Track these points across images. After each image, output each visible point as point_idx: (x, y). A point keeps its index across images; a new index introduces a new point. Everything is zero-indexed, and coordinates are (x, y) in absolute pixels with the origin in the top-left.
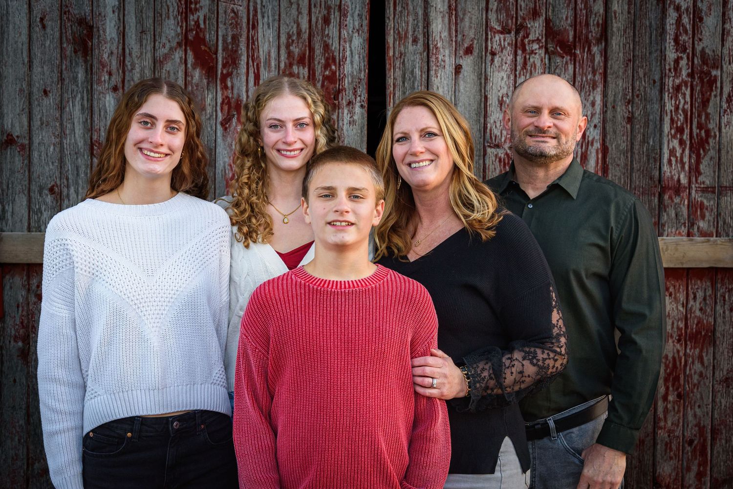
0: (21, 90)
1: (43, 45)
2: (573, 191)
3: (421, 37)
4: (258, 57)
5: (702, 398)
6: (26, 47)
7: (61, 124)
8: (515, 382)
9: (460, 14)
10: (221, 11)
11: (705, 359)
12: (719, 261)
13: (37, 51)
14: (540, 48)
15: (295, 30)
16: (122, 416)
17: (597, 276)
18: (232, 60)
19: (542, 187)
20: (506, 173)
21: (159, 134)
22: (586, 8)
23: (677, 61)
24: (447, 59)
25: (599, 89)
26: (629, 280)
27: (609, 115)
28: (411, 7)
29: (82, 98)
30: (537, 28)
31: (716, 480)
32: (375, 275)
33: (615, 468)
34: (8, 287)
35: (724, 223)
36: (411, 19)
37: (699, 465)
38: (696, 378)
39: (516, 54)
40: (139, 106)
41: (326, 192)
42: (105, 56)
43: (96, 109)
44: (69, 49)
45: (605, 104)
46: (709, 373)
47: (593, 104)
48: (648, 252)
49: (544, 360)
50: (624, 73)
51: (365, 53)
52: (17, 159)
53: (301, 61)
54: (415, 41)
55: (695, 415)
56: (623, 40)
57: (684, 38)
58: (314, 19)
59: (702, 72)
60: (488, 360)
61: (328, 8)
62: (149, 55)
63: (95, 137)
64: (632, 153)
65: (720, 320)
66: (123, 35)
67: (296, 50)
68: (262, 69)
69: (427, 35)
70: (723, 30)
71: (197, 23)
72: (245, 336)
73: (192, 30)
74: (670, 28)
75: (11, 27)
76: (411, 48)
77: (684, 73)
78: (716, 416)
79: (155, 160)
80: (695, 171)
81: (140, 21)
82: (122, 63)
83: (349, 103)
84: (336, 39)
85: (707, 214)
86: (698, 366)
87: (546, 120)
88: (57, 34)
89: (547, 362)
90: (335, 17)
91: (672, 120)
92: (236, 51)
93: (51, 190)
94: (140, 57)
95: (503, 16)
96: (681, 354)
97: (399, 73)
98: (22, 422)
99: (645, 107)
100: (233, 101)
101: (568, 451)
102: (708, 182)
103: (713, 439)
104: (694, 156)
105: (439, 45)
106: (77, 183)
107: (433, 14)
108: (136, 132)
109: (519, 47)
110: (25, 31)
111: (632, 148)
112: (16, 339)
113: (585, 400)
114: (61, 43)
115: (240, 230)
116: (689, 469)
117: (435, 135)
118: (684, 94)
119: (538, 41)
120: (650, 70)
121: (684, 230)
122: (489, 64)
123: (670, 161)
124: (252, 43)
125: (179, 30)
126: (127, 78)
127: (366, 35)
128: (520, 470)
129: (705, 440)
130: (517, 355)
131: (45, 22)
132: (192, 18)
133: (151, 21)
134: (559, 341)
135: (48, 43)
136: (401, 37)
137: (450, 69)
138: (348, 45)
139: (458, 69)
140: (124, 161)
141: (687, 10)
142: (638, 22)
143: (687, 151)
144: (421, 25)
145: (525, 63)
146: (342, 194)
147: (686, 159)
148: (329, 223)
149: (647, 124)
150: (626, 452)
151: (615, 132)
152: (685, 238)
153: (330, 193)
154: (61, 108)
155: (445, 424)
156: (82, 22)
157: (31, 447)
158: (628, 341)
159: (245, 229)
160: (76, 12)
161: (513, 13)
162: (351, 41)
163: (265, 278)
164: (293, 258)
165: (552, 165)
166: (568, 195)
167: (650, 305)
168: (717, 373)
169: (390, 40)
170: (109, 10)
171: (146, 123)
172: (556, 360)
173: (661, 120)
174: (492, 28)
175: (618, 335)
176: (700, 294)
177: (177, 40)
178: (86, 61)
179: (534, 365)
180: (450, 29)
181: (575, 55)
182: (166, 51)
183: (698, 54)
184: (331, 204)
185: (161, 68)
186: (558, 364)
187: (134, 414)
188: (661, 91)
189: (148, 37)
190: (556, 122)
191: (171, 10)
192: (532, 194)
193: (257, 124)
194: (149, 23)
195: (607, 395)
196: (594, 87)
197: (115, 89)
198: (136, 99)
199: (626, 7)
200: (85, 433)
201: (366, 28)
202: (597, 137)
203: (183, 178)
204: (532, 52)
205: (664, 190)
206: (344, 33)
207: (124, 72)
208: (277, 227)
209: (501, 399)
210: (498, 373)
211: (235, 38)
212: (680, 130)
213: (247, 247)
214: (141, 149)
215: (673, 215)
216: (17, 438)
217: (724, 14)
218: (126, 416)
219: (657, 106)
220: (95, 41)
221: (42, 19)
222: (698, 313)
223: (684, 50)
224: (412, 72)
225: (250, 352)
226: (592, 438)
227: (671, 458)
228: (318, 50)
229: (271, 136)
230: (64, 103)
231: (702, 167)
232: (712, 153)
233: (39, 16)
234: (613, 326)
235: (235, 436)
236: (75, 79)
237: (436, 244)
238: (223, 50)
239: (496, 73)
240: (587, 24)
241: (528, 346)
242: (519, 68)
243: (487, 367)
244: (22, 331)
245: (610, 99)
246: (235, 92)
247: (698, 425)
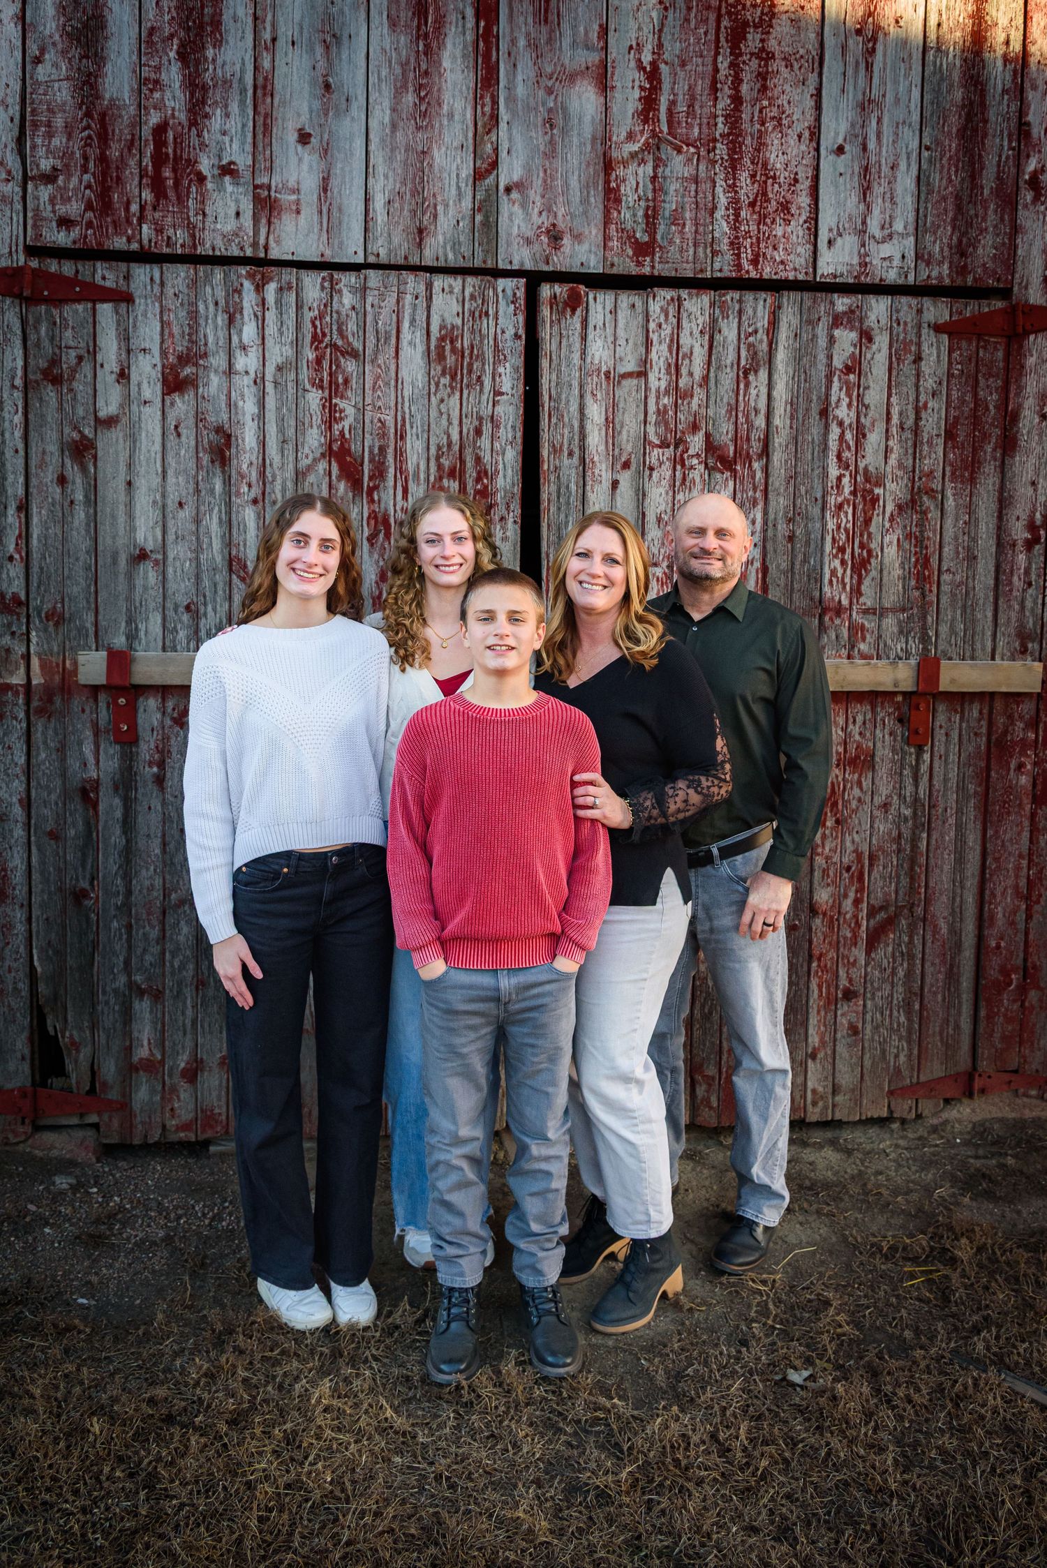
0: (155, 502)
1: (178, 454)
2: (739, 613)
3: (577, 450)
4: (407, 469)
5: (860, 823)
6: (159, 456)
7: (198, 539)
8: (679, 811)
9: (618, 427)
10: (367, 421)
11: (864, 784)
12: (880, 684)
13: (171, 460)
14: (700, 463)
15: (445, 441)
16: (278, 850)
17: (764, 700)
18: (379, 472)
19: (708, 610)
20: (669, 594)
21: (312, 553)
22: (747, 422)
23: (839, 479)
24: (603, 473)
25: (760, 507)
26: (795, 705)
27: (770, 533)
28: (566, 419)
29: (220, 511)
30: (696, 443)
31: (873, 906)
32: (536, 703)
33: (781, 895)
34: (141, 710)
35: (885, 645)
36: (566, 431)
37: (857, 892)
38: (854, 804)
39: (674, 469)
40: (290, 524)
41: (485, 616)
42: (245, 467)
43: (234, 523)
44: (205, 459)
45: (765, 522)
46: (868, 799)
47: (753, 522)
48: (814, 676)
49: (709, 787)
50: (785, 490)
51: (518, 466)
52: (150, 574)
53: (452, 474)
54: (571, 454)
55: (853, 842)
56: (785, 456)
57: (846, 454)
58: (465, 431)
59: (864, 490)
60: (650, 790)
61: (480, 419)
62: (291, 466)
63: (234, 553)
64: (793, 573)
65: (879, 745)
66: (263, 444)
67: (446, 463)
68: (411, 483)
69: (583, 448)
70: (887, 447)
71: (342, 433)
72: (401, 762)
73: (336, 440)
74: (833, 445)
75: (144, 434)
76: (566, 462)
77: (847, 490)
78: (874, 842)
79: (310, 581)
80: (857, 592)
81: (281, 430)
82: (262, 474)
83: (502, 519)
84: (488, 452)
85: (868, 636)
86: (856, 792)
87: (711, 542)
88: (193, 443)
89: (712, 789)
90: (487, 428)
91: (834, 539)
92: (383, 463)
93: (188, 608)
94: (282, 468)
95: (662, 430)
96: (840, 779)
97: (553, 488)
98: (157, 851)
99: (806, 526)
100: (380, 516)
101: (731, 878)
102: (869, 604)
103: (871, 865)
104: (855, 577)
105: (596, 459)
106: (215, 601)
107: (589, 427)
108: (287, 551)
109: (679, 461)
110: (158, 439)
111: (792, 568)
112: (150, 764)
113: (750, 827)
114: (197, 452)
115: (396, 652)
116: (846, 896)
117: (617, 563)
118: (846, 513)
119: (698, 455)
120: (812, 488)
121: (844, 652)
122: (647, 479)
123: (831, 582)
124: (400, 454)
125: (323, 440)
126: (268, 490)
127: (520, 448)
128: (681, 902)
129: (862, 867)
130: (681, 784)
131: (180, 430)
132: (337, 428)
133: (293, 430)
134: (723, 768)
135: (183, 452)
136: (556, 451)
137: (606, 484)
138: (500, 458)
139: (615, 484)
140: (275, 581)
141: (850, 425)
142: (800, 438)
143: (849, 572)
144: (576, 437)
145: (684, 479)
146: (502, 618)
147: (847, 580)
148: (489, 648)
149: (808, 543)
150: (791, 879)
151: (775, 551)
152: (846, 661)
153: (489, 617)
154: (197, 521)
155: (606, 855)
156: (219, 430)
157: (168, 877)
158: (793, 766)
159: (402, 652)
160: (213, 419)
161: (672, 426)
162: (504, 454)
163: (420, 705)
164: (450, 686)
165: (718, 588)
166: (734, 618)
167: (816, 730)
168: (876, 798)
169: (545, 452)
170: (248, 418)
171: (299, 541)
172: (720, 787)
173: (823, 538)
174: (650, 443)
175: (783, 759)
176: (860, 718)
177: (320, 451)
178: (223, 472)
179: (699, 793)
180: (607, 442)
181: (735, 471)
182: (309, 461)
183: (861, 471)
184: (491, 628)
185: (304, 481)
186: (723, 791)
187: (290, 848)
188: (823, 509)
189: (290, 446)
190: (722, 543)
191: (314, 418)
192: (697, 617)
193: (412, 540)
194: (291, 432)
195: (772, 821)
196: (755, 503)
197: (255, 501)
198: (288, 515)
199: (788, 422)
200: (236, 868)
201: (519, 441)
202: (757, 556)
203: (339, 598)
204: (692, 467)
205: (825, 611)
206: (497, 445)
207: (264, 484)
208: (435, 651)
209: (666, 828)
210: (661, 802)
211: (382, 449)
212: (842, 550)
213: (403, 671)
214: (294, 569)
215: (834, 637)
216: (152, 868)
217: (887, 431)
218: (282, 849)
219: (818, 525)
220: (233, 450)
221: (176, 427)
222: (857, 737)
223: (847, 467)
224: (568, 487)
225: (406, 780)
226: (756, 865)
227: (828, 885)
228: (470, 463)
229: (427, 552)
230: (201, 516)
231: (863, 588)
232: (874, 573)
233: (174, 423)
234: (779, 749)
235: (389, 866)
236: (212, 491)
237: (597, 671)
238: (370, 462)
239: (654, 489)
240: (748, 439)
241: (693, 774)
242: (677, 484)
243: (650, 796)
244: (156, 756)
245: (771, 517)
246: (382, 506)
247: (856, 851)
